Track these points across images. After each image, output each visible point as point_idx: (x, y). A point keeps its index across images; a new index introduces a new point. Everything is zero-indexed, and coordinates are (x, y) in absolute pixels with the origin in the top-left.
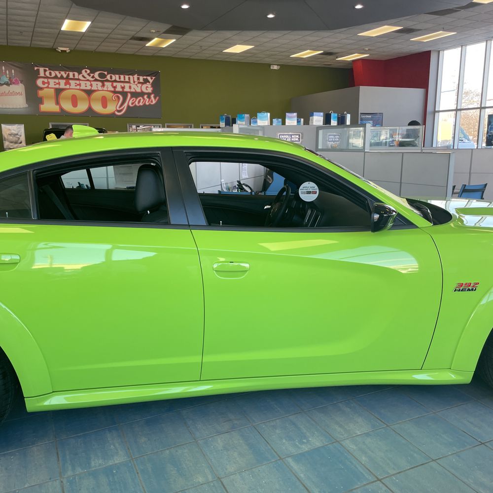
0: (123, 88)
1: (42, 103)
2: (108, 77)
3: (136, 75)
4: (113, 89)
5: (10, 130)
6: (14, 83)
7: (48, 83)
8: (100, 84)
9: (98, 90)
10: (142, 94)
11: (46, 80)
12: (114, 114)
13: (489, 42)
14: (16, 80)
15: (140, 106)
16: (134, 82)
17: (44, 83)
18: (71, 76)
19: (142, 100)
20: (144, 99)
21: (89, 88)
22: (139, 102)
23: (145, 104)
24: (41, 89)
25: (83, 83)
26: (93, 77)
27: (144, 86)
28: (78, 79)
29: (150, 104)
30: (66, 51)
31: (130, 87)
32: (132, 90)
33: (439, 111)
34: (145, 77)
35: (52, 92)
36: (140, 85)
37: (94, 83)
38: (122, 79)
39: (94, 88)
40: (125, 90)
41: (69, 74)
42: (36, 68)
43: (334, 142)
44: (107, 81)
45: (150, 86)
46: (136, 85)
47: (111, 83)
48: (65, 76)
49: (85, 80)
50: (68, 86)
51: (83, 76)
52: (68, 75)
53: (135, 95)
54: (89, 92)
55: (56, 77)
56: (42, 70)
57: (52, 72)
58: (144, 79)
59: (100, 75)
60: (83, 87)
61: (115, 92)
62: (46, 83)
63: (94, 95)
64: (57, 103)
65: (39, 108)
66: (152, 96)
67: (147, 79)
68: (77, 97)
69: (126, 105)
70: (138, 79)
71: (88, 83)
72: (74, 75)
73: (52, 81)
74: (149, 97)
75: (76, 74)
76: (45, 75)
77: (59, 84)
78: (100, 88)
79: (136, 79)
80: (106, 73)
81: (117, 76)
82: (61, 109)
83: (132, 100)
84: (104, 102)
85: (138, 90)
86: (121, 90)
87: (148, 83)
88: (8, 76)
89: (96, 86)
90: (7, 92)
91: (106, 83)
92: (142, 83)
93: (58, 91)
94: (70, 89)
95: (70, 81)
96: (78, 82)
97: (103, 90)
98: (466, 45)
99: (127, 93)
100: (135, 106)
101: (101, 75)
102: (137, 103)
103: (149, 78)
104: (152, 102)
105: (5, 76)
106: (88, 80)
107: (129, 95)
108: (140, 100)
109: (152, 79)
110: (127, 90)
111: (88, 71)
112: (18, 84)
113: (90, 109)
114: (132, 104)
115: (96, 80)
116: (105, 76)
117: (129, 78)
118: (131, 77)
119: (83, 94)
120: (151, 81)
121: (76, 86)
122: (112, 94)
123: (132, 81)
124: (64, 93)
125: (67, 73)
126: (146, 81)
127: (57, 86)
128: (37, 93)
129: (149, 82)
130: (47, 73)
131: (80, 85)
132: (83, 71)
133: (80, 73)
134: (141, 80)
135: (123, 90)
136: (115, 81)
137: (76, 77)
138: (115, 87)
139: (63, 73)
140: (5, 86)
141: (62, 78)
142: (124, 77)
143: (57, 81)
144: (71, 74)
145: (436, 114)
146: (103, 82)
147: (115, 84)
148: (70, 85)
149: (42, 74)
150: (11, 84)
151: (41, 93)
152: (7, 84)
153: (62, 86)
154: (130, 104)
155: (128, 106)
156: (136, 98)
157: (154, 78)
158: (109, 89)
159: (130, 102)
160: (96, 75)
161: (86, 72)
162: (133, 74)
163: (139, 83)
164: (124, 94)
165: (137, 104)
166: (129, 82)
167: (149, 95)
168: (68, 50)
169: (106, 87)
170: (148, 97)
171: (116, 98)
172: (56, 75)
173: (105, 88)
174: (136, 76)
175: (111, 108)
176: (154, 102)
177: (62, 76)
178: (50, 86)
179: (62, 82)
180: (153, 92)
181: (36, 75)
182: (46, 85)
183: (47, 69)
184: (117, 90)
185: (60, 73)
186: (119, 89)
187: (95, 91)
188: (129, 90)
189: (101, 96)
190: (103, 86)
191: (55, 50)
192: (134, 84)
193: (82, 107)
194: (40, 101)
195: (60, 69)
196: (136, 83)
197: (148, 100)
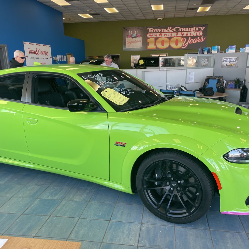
0: (187, 34)
1: (148, 45)
2: (180, 30)
3: (195, 27)
4: (182, 36)
5: (134, 58)
6: (138, 37)
7: (152, 35)
8: (176, 33)
9: (175, 37)
10: (197, 37)
11: (151, 34)
12: (181, 48)
14: (139, 35)
15: (195, 43)
16: (193, 31)
17: (150, 35)
18: (163, 31)
19: (196, 40)
20: (197, 39)
21: (170, 36)
22: (195, 41)
23: (198, 42)
24: (149, 38)
25: (167, 34)
26: (173, 30)
27: (199, 32)
28: (166, 32)
29: (200, 42)
30: (161, 19)
31: (191, 34)
32: (192, 35)
34: (199, 28)
35: (153, 39)
36: (196, 32)
37: (173, 34)
38: (187, 30)
39: (173, 36)
40: (188, 35)
41: (161, 30)
42: (147, 29)
44: (180, 32)
45: (201, 32)
46: (194, 32)
47: (181, 33)
48: (160, 31)
49: (169, 32)
50: (160, 36)
51: (168, 31)
52: (161, 31)
53: (193, 37)
54: (170, 38)
55: (156, 32)
56: (150, 29)
57: (154, 30)
58: (198, 29)
59: (176, 29)
60: (167, 36)
61: (182, 37)
62: (151, 35)
63: (172, 39)
64: (155, 44)
65: (147, 47)
66: (202, 37)
67: (200, 28)
68: (164, 41)
69: (187, 43)
70: (196, 29)
71: (170, 34)
72: (164, 30)
73: (154, 34)
74: (200, 38)
75: (165, 30)
76: (151, 31)
77: (157, 35)
78: (176, 36)
79: (194, 30)
80: (179, 28)
81: (185, 29)
82: (157, 47)
83: (191, 40)
84: (177, 42)
85: (195, 35)
86: (186, 36)
87: (200, 31)
88: (136, 34)
89: (174, 34)
90: (135, 41)
91: (179, 33)
92: (197, 31)
93: (156, 39)
94: (161, 37)
95: (162, 34)
96: (165, 34)
97: (177, 37)
99: (189, 37)
100: (193, 43)
101: (177, 29)
102: (193, 41)
103: (201, 28)
104: (202, 40)
105: (134, 34)
106: (170, 32)
107: (190, 38)
108: (196, 39)
109: (203, 28)
110: (189, 35)
111: (171, 28)
112: (139, 37)
113: (170, 46)
114: (191, 42)
115: (174, 32)
116: (179, 29)
117: (191, 29)
118: (192, 28)
119: (167, 39)
120: (202, 29)
121: (164, 36)
122: (181, 38)
123: (192, 31)
124: (158, 40)
125: (161, 29)
126: (200, 30)
127: (156, 37)
128: (147, 41)
129: (201, 30)
130: (152, 31)
131: (166, 35)
132: (168, 28)
133: (167, 29)
134: (197, 29)
136: (184, 31)
137: (165, 31)
138: (183, 35)
139: (159, 30)
140: (134, 38)
141: (158, 32)
142: (188, 29)
143: (156, 34)
144: (163, 30)
146: (177, 33)
147: (183, 33)
148: (162, 36)
149: (150, 31)
150: (136, 37)
151: (148, 40)
152: (135, 37)
153: (158, 36)
154: (190, 43)
155: (189, 43)
156: (193, 39)
157: (204, 28)
158: (180, 36)
159: (190, 41)
160: (174, 29)
161: (170, 28)
162: (193, 27)
163: (196, 31)
164: (187, 38)
165: (193, 42)
166: (190, 31)
167: (200, 37)
168: (161, 18)
169: (178, 34)
170: (199, 38)
171: (183, 40)
172: (156, 31)
173: (178, 36)
174: (194, 28)
175: (180, 45)
176: (203, 40)
177: (158, 31)
178: (152, 37)
179: (158, 34)
180: (203, 35)
181: (147, 32)
182: (151, 36)
183: (152, 29)
184: (184, 36)
185: (158, 30)
186: (185, 35)
187: (173, 37)
188: (190, 35)
189: (176, 39)
190: (177, 34)
191: (156, 19)
192: (193, 32)
193: (166, 46)
194: (148, 44)
195: (158, 28)
196: (194, 31)
197: (199, 39)
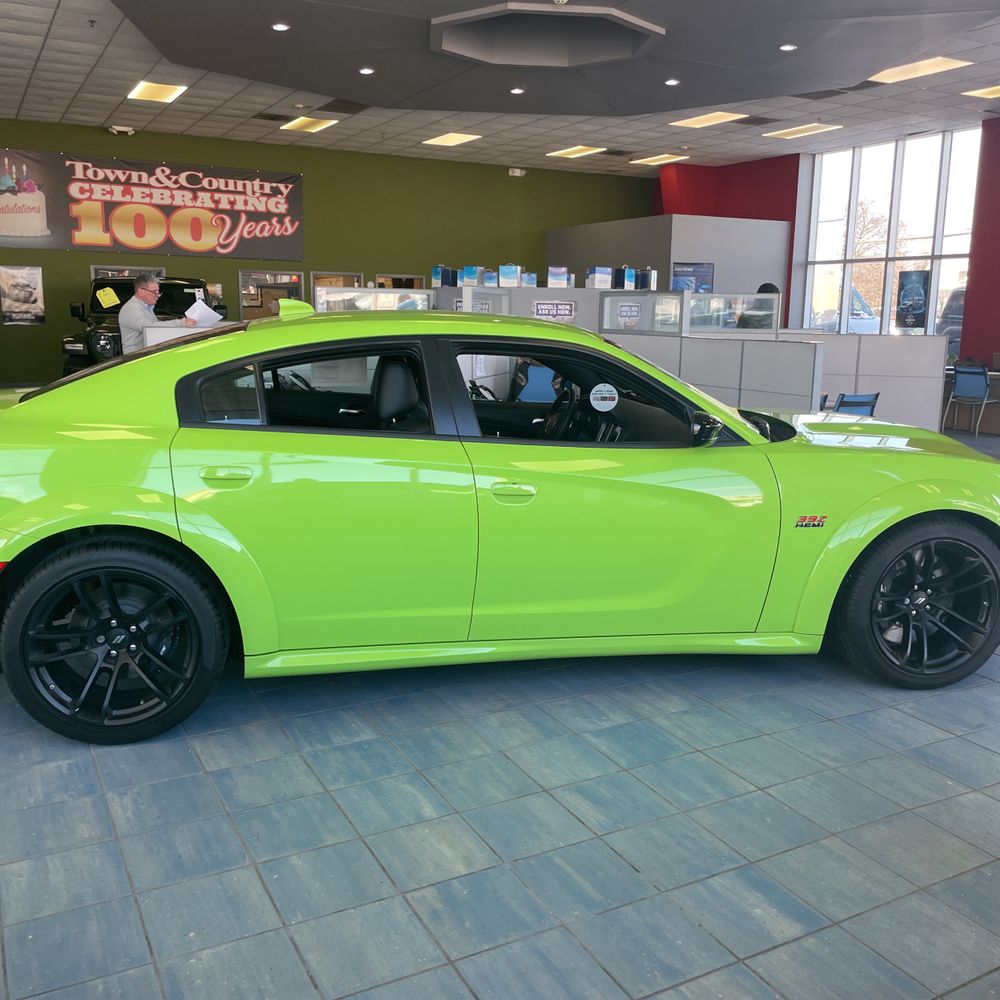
0: (232, 203)
1: (77, 228)
2: (205, 183)
3: (258, 180)
4: (213, 206)
5: (14, 277)
6: (25, 190)
7: (91, 191)
8: (189, 195)
9: (185, 207)
10: (267, 216)
11: (86, 186)
12: (213, 251)
13: (900, 143)
14: (30, 185)
15: (264, 238)
16: (254, 193)
17: (82, 191)
18: (135, 179)
19: (268, 227)
20: (271, 224)
21: (167, 201)
22: (262, 230)
23: (273, 235)
24: (77, 201)
25: (156, 193)
26: (176, 182)
27: (273, 200)
28: (148, 186)
29: (282, 235)
30: (126, 133)
31: (246, 203)
32: (250, 208)
33: (814, 263)
34: (274, 185)
35: (97, 207)
36: (264, 199)
37: (178, 194)
38: (231, 187)
39: (178, 202)
40: (237, 207)
41: (130, 175)
42: (68, 163)
43: (629, 317)
44: (203, 189)
45: (283, 201)
46: (258, 198)
47: (209, 194)
48: (123, 178)
49: (162, 186)
50: (128, 198)
51: (158, 180)
52: (130, 177)
53: (255, 216)
54: (168, 210)
55: (106, 180)
56: (79, 166)
57: (98, 170)
58: (272, 187)
59: (189, 179)
60: (157, 200)
61: (216, 211)
62: (87, 191)
63: (177, 215)
64: (107, 228)
65: (71, 237)
66: (287, 220)
67: (277, 187)
68: (146, 217)
69: (237, 235)
70: (262, 187)
71: (167, 193)
72: (140, 177)
73: (97, 188)
74: (281, 222)
75: (144, 175)
76: (85, 175)
77: (111, 193)
78: (189, 203)
79: (257, 189)
80: (200, 175)
81: (222, 181)
82: (114, 240)
83: (249, 225)
84: (196, 229)
85: (261, 208)
86: (228, 207)
87: (279, 196)
88: (14, 176)
89: (182, 198)
90: (12, 205)
91: (201, 194)
92: (269, 196)
93: (109, 207)
94: (132, 203)
95: (133, 189)
96: (147, 191)
97: (194, 207)
98: (861, 147)
99: (239, 213)
100: (255, 237)
101: (191, 179)
102: (257, 232)
103: (282, 187)
104: (286, 230)
105: (7, 175)
106: (167, 188)
107: (244, 218)
108: (264, 226)
109: (287, 187)
110: (239, 206)
111: (168, 171)
112: (34, 191)
113: (169, 241)
114: (249, 233)
115: (182, 188)
116: (199, 181)
117: (244, 185)
118: (248, 183)
119: (158, 215)
120: (285, 192)
121: (143, 197)
122: (211, 214)
123: (249, 191)
124: (119, 211)
125: (128, 172)
126: (276, 192)
127: (108, 198)
128: (68, 210)
129: (282, 194)
130: (90, 173)
131: (150, 196)
132: (158, 171)
133: (151, 173)
134: (267, 190)
135: (232, 207)
136: (218, 190)
137: (145, 180)
138: (217, 202)
139: (119, 173)
140: (8, 194)
141: (117, 181)
142: (235, 183)
143: (107, 187)
144: (135, 176)
145: (810, 268)
146: (194, 192)
147: (217, 196)
148: (132, 197)
149: (79, 174)
150: (19, 191)
151: (76, 209)
152: (13, 191)
153: (118, 197)
154: (246, 235)
155: (241, 237)
156: (257, 222)
157: (290, 186)
158: (205, 205)
159: (245, 229)
160: (183, 178)
161: (163, 171)
162: (252, 179)
163: (263, 194)
164: (235, 215)
165: (258, 235)
166: (243, 193)
167: (281, 217)
168: (130, 130)
169: (200, 200)
170: (278, 222)
171: (218, 221)
172: (106, 177)
173: (198, 203)
174: (257, 183)
175: (209, 241)
176: (290, 231)
177: (117, 178)
178: (93, 197)
179: (118, 190)
180: (289, 212)
181: (69, 176)
182: (87, 195)
183: (90, 165)
184: (221, 206)
185: (113, 173)
186: (224, 205)
187: (178, 208)
188: (243, 208)
189: (191, 218)
190: (195, 198)
191: (104, 130)
192: (253, 196)
193: (153, 238)
194: (75, 224)
195: (113, 166)
196: (257, 195)
197: (278, 226)
